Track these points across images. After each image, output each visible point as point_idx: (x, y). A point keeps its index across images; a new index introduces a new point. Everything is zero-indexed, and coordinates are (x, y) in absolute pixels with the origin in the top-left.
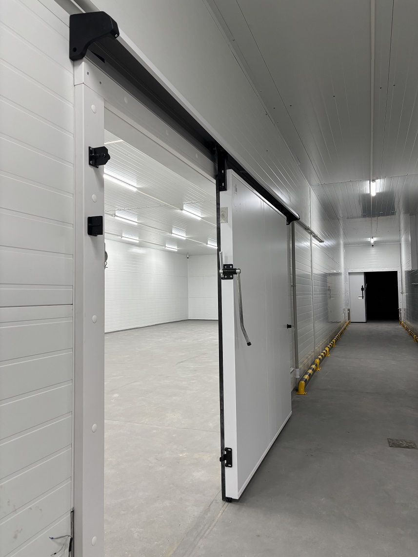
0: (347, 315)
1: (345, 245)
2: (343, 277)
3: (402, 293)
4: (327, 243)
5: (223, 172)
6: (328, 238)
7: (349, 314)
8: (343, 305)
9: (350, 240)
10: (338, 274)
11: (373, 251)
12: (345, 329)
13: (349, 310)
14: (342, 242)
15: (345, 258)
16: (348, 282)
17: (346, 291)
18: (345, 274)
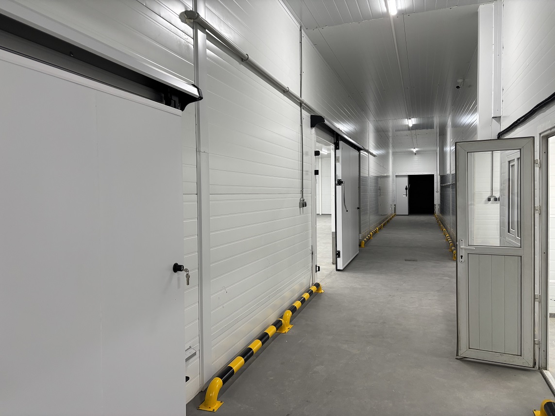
0: (393, 209)
1: (394, 153)
2: (391, 179)
3: (437, 192)
5: (338, 142)
7: (395, 208)
8: (390, 201)
9: (397, 150)
10: (387, 177)
11: (416, 158)
12: (391, 219)
13: (395, 205)
14: (391, 151)
15: (393, 164)
16: (395, 183)
17: (393, 191)
18: (393, 176)
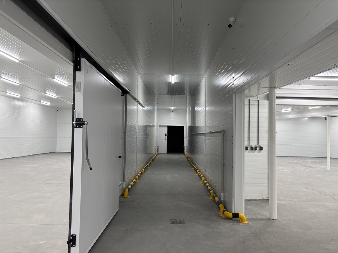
1: (158, 110)
2: (155, 128)
3: (186, 138)
4: (147, 108)
5: (78, 59)
6: (148, 105)
7: (158, 149)
8: (155, 144)
9: (161, 107)
10: (153, 126)
11: (172, 114)
12: (155, 158)
13: (158, 147)
14: (156, 108)
15: (157, 117)
16: (158, 131)
17: (157, 136)
18: (157, 126)
